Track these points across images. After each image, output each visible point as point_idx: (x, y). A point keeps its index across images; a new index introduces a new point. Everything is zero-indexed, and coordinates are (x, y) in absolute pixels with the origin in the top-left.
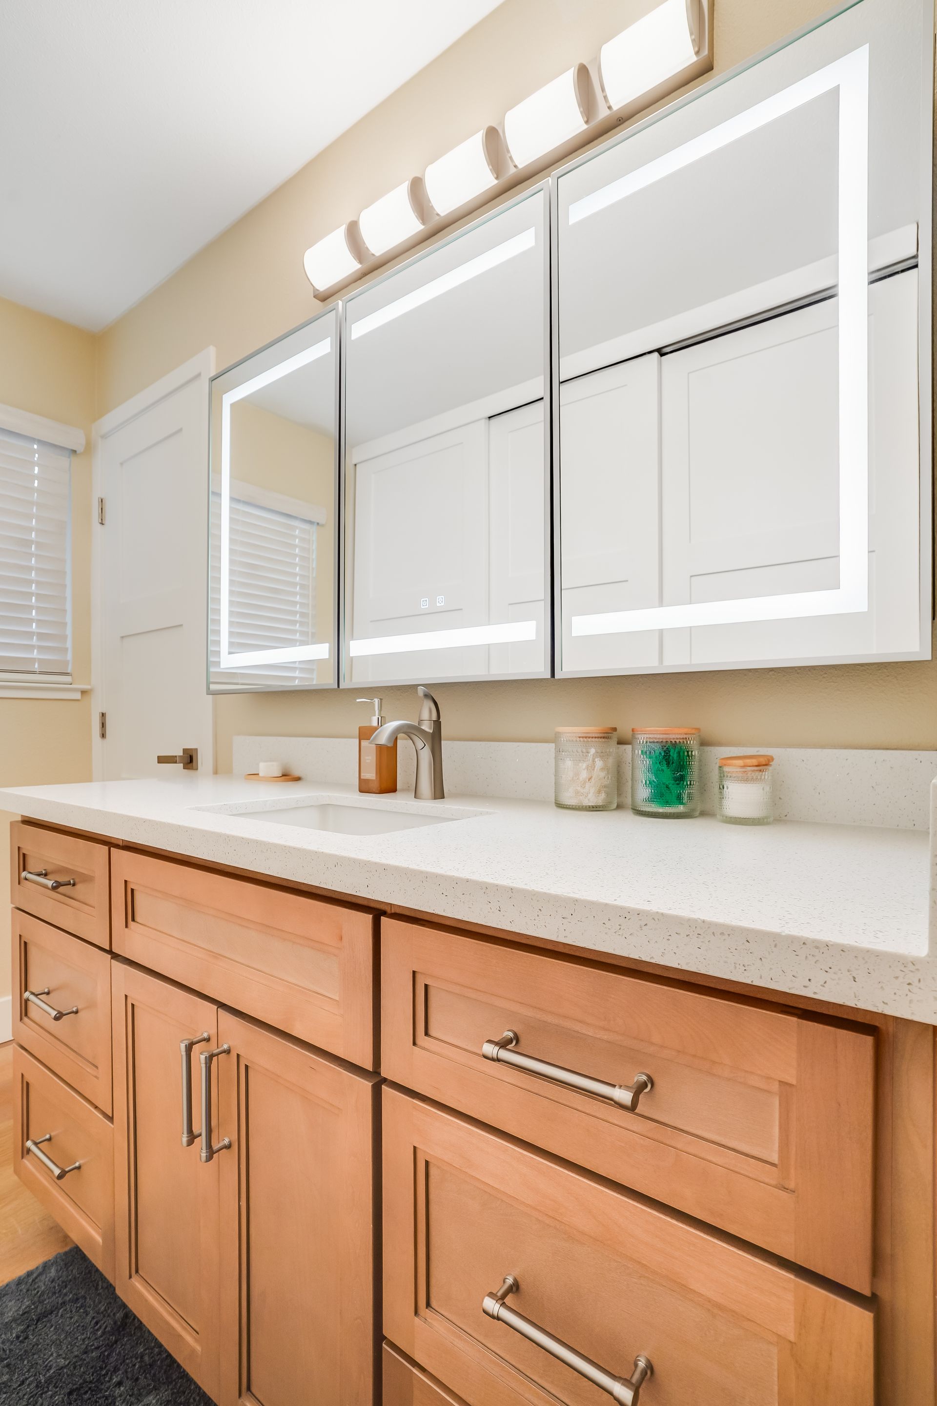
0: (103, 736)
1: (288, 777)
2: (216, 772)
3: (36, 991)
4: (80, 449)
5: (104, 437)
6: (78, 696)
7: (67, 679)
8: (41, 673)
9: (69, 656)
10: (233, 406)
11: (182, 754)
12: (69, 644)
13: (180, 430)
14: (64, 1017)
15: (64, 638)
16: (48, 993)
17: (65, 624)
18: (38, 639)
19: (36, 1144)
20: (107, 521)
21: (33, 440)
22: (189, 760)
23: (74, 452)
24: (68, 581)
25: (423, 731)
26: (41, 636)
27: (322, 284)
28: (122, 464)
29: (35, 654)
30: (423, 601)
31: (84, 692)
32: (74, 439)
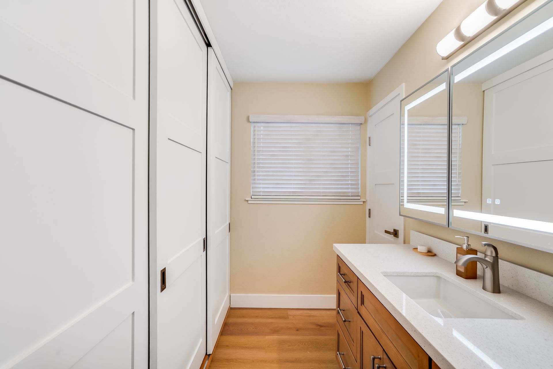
0: (370, 217)
1: (430, 253)
2: (404, 243)
3: (341, 309)
4: (363, 122)
5: (370, 116)
6: (362, 203)
7: (359, 198)
8: (351, 196)
9: (360, 190)
10: (408, 110)
11: (393, 231)
12: (360, 186)
13: (393, 114)
14: (346, 322)
15: (358, 184)
16: (344, 310)
17: (359, 180)
18: (351, 185)
19: (340, 354)
20: (371, 144)
21: (350, 124)
22: (395, 233)
23: (361, 124)
24: (360, 166)
25: (487, 261)
26: (352, 184)
27: (445, 54)
28: (375, 125)
29: (350, 190)
30: (488, 200)
31: (364, 202)
32: (361, 120)
